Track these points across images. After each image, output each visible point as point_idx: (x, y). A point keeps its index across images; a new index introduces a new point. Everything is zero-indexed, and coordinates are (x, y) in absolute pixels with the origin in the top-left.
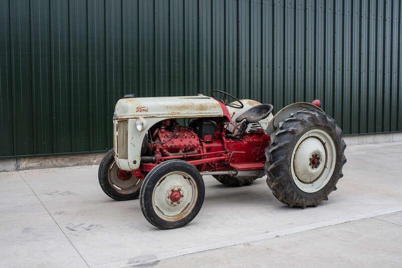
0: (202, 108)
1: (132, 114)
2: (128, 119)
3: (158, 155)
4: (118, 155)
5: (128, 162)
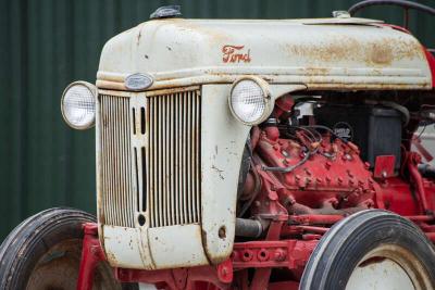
0: (380, 56)
1: (214, 68)
2: (201, 85)
3: (273, 213)
4: (146, 214)
5: (203, 234)
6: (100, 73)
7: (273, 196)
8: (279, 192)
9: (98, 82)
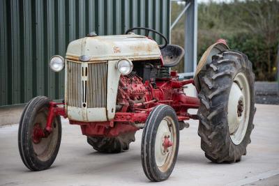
1: (112, 55)
2: (107, 60)
3: (124, 103)
4: (86, 104)
5: (107, 111)
6: (67, 54)
7: (124, 97)
8: (125, 95)
9: (67, 57)
